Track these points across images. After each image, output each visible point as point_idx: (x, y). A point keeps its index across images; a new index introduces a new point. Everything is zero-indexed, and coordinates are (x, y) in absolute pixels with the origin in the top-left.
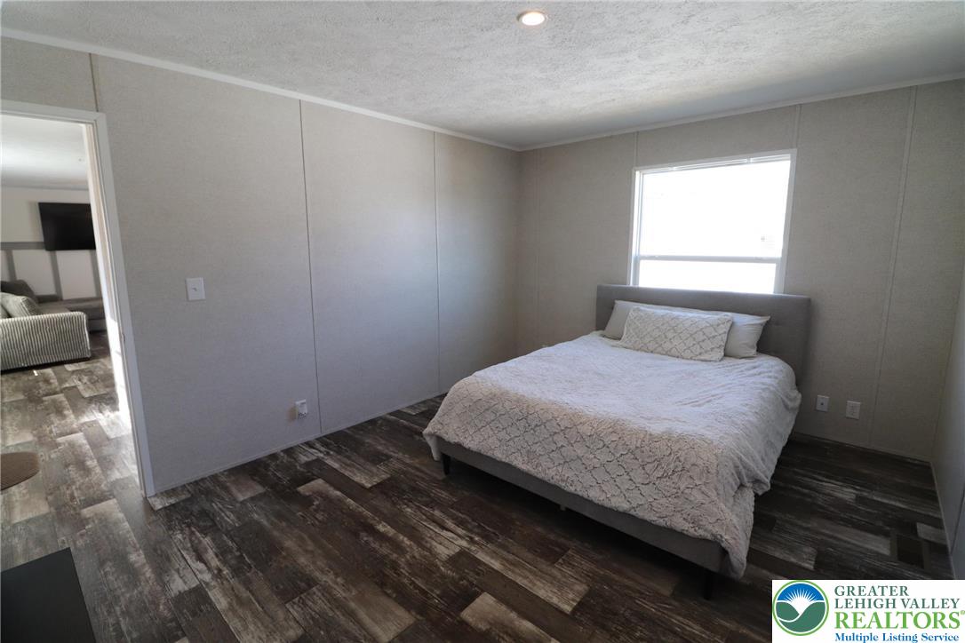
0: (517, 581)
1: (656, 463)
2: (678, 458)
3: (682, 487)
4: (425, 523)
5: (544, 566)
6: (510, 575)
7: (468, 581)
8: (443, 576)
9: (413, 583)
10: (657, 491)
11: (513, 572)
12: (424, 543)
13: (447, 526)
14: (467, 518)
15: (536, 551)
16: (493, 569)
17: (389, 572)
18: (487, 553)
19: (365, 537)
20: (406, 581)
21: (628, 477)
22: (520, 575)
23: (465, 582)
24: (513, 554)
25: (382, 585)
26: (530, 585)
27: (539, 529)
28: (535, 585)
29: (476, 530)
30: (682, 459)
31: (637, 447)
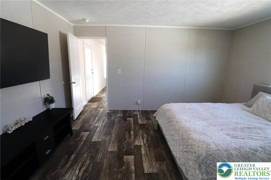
0: (143, 159)
1: (186, 146)
2: (192, 147)
3: (189, 158)
4: (140, 136)
5: (153, 160)
6: (143, 157)
7: (134, 151)
8: (130, 147)
9: (124, 145)
10: (183, 155)
11: (145, 156)
12: (135, 139)
13: (144, 139)
14: (150, 140)
15: (156, 156)
16: (141, 153)
17: (123, 140)
18: (144, 149)
19: (127, 132)
20: (123, 144)
21: (179, 147)
22: (145, 158)
23: (133, 151)
24: (150, 153)
25: (119, 142)
26: (145, 161)
27: (164, 153)
28: (146, 162)
29: (149, 144)
30: (193, 148)
31: (184, 138)
